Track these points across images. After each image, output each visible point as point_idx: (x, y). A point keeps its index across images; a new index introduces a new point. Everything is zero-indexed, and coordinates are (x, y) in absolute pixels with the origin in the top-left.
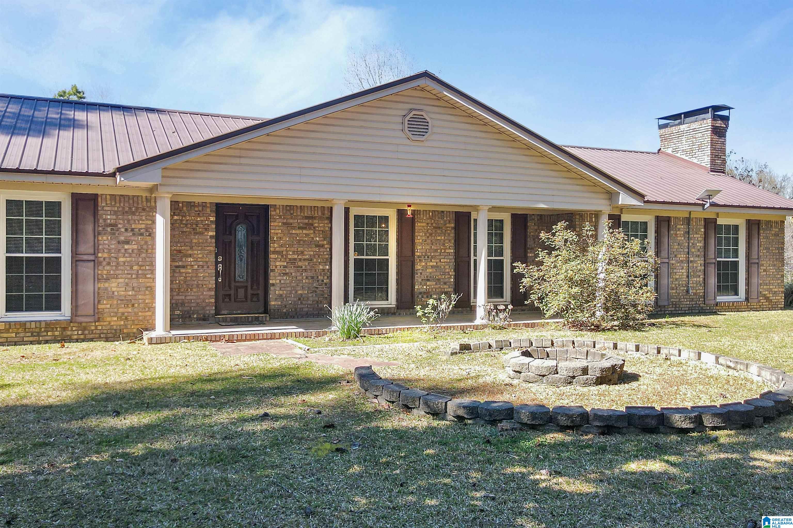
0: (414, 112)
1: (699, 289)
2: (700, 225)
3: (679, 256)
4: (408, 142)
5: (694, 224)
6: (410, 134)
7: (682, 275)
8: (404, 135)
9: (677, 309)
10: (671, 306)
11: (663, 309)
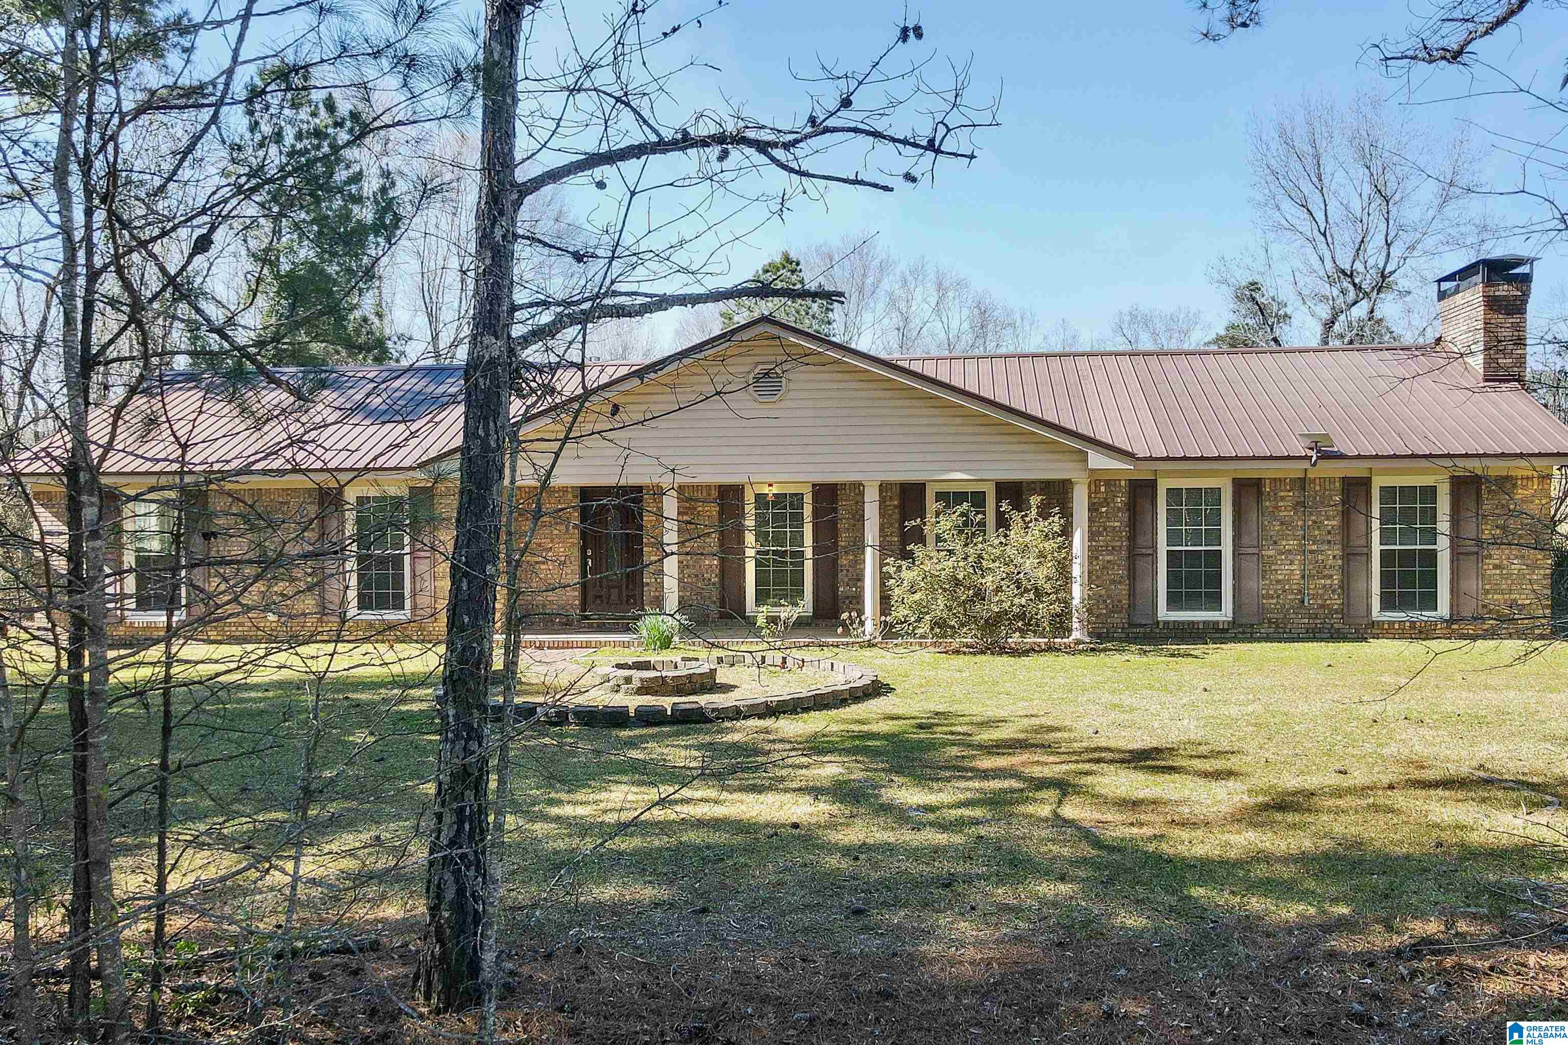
0: (760, 367)
1: (1331, 599)
2: (1330, 490)
3: (1284, 543)
4: (757, 406)
5: (1318, 488)
6: (755, 395)
7: (1290, 575)
8: (749, 397)
9: (1281, 630)
10: (1266, 625)
11: (1249, 630)
